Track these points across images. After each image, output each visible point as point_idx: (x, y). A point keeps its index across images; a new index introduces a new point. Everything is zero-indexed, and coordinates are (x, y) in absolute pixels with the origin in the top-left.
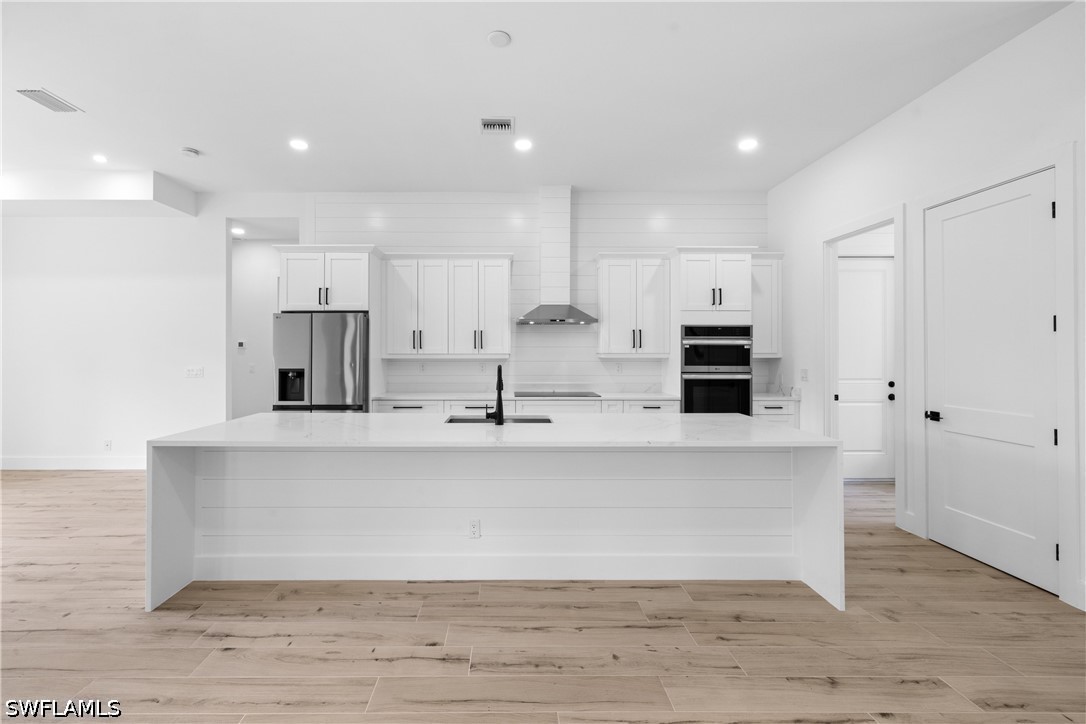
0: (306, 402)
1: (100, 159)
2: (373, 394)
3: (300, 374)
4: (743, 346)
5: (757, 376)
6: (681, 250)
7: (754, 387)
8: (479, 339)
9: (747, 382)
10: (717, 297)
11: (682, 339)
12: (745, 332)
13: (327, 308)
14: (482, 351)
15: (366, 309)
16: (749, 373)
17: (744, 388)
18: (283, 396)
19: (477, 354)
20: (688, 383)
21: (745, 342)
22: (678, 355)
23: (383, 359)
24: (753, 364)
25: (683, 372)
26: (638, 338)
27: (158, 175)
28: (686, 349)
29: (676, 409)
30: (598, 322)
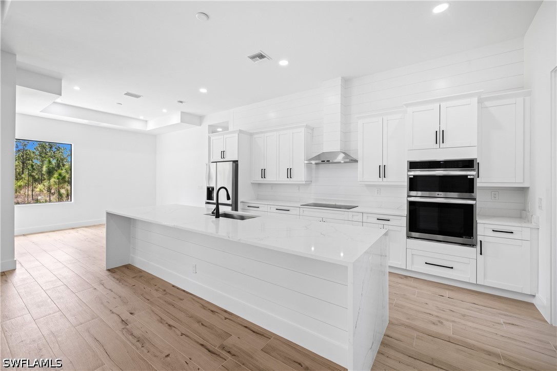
1: (165, 111)
2: (240, 200)
3: (213, 189)
4: (467, 176)
5: (481, 202)
6: (407, 105)
7: (478, 211)
8: (289, 174)
9: (471, 206)
10: (440, 137)
11: (408, 171)
12: (469, 164)
13: (224, 160)
14: (292, 180)
15: (237, 160)
16: (474, 199)
17: (468, 212)
18: (208, 198)
19: (289, 181)
20: (412, 204)
21: (470, 173)
22: (405, 183)
23: (252, 183)
24: (478, 193)
25: (409, 196)
26: (383, 171)
27: (182, 113)
28: (410, 178)
29: (403, 223)
30: (356, 161)
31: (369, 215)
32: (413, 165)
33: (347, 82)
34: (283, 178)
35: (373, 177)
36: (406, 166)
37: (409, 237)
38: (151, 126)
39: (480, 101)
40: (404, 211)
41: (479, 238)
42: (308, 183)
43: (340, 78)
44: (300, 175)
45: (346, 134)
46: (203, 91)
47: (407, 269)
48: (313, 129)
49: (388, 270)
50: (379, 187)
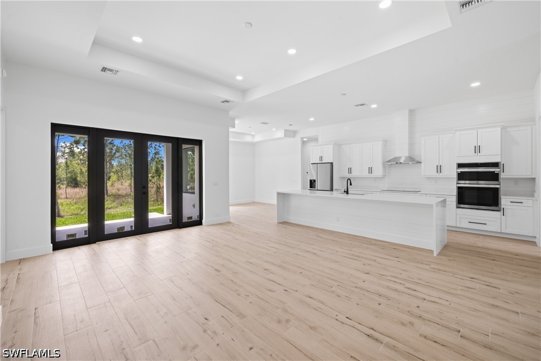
0: (316, 189)
1: (274, 129)
2: (334, 188)
3: (315, 181)
4: (494, 172)
5: (503, 187)
6: (456, 130)
7: (501, 192)
8: (370, 170)
9: (497, 189)
10: (477, 149)
11: (457, 169)
12: (496, 165)
13: (322, 162)
14: (372, 174)
15: (332, 162)
16: (500, 185)
17: (495, 192)
18: (311, 187)
19: (370, 175)
20: (459, 188)
21: (496, 170)
22: (455, 176)
23: (340, 177)
24: (501, 181)
25: (457, 184)
26: (439, 169)
27: (285, 130)
28: (458, 173)
29: (453, 199)
30: (421, 163)
31: (430, 195)
32: (460, 165)
33: (412, 112)
34: (366, 173)
35: (433, 172)
36: (455, 166)
37: (457, 207)
38: (258, 138)
39: (503, 128)
40: (455, 192)
41: (502, 207)
42: (384, 177)
43: (408, 110)
44: (378, 171)
45: (411, 145)
46: (312, 119)
47: (457, 226)
48: (386, 141)
49: (446, 228)
50: (436, 179)
